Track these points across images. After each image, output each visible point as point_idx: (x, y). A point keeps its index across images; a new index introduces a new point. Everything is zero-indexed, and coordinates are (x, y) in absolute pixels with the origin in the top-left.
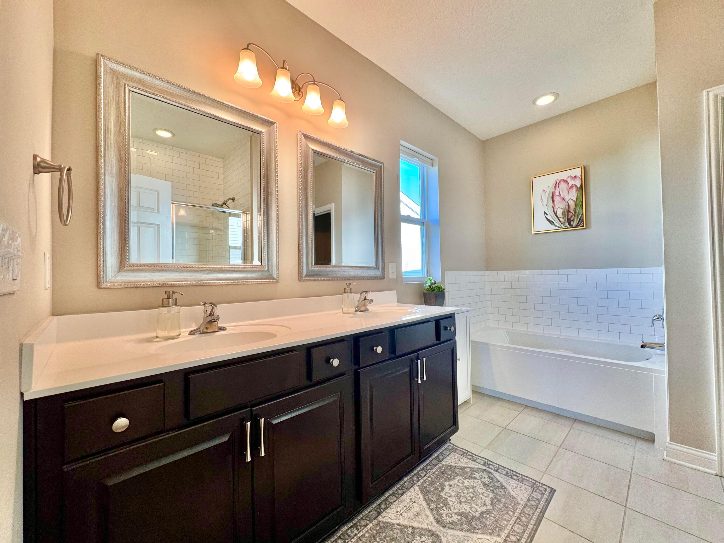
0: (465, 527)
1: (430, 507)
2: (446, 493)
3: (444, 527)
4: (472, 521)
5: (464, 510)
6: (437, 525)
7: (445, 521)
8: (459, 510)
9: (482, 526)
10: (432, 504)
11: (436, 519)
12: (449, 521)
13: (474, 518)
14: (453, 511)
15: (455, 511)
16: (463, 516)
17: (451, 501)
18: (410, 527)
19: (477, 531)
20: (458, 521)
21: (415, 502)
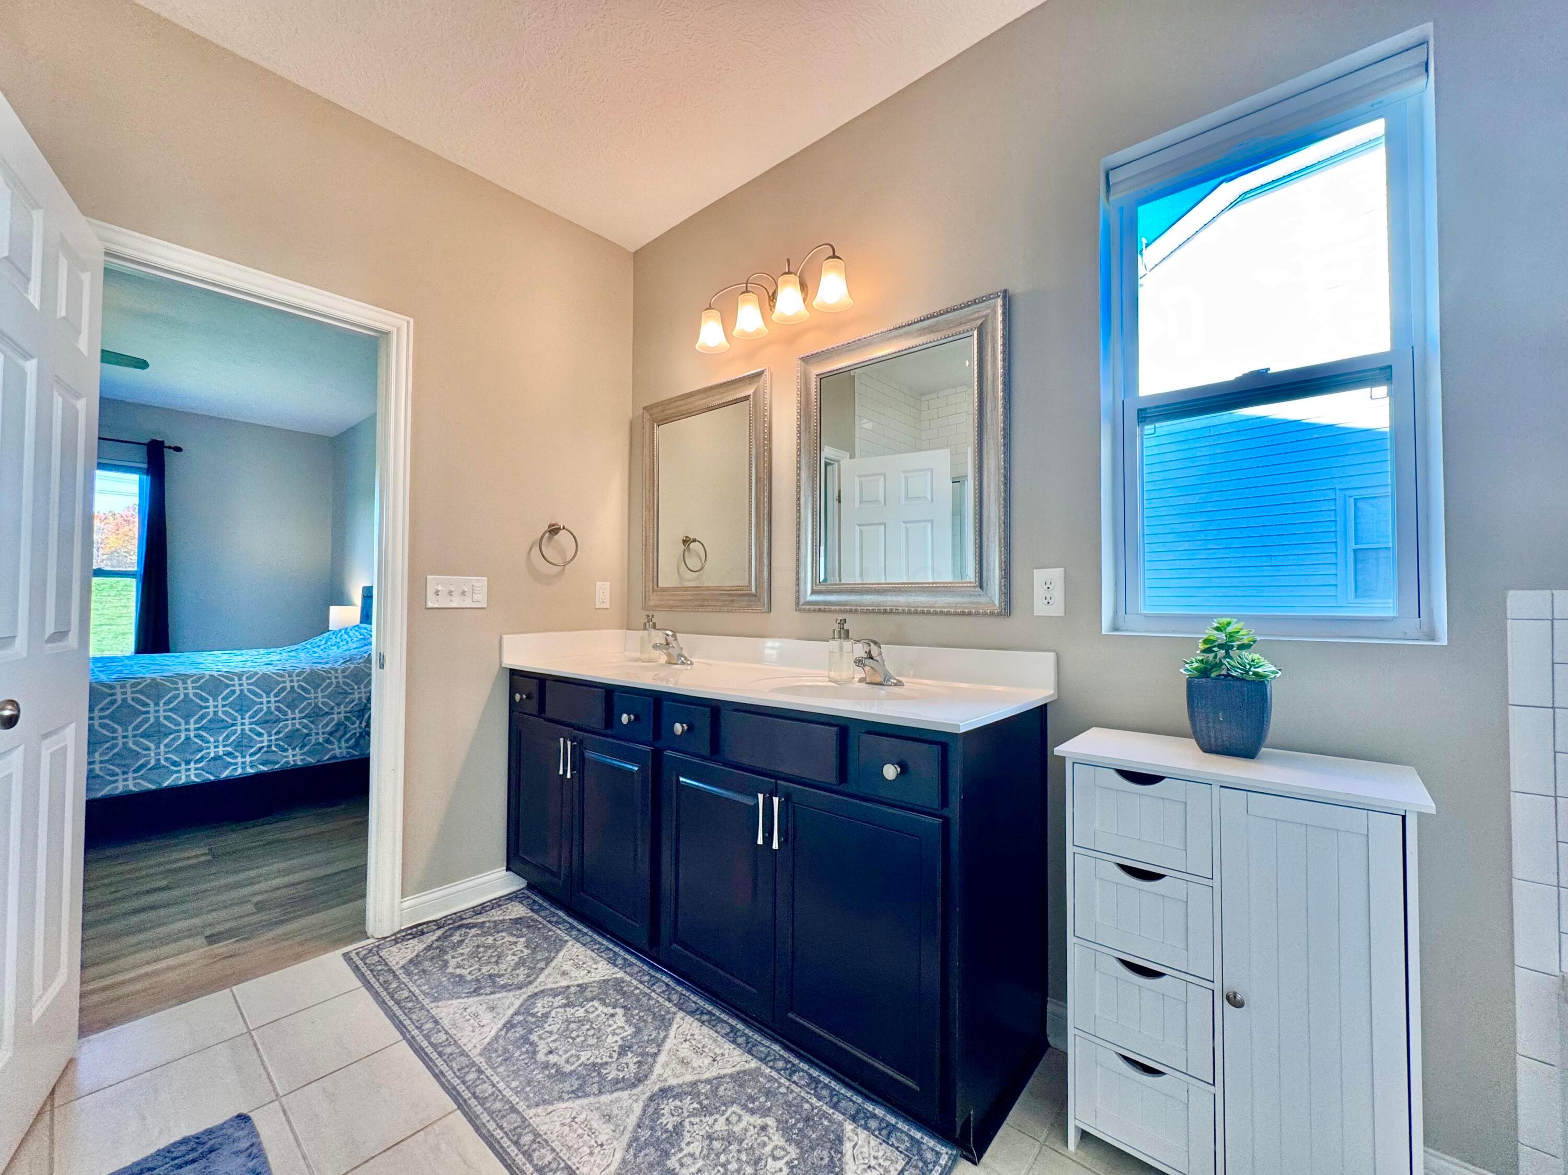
0: (645, 1134)
1: (702, 1082)
2: (740, 1117)
3: (651, 1098)
4: (656, 1150)
5: (687, 1139)
6: (656, 1088)
7: (665, 1102)
8: (688, 1132)
9: (642, 1165)
10: (709, 1087)
11: (671, 1088)
12: (663, 1109)
13: (666, 1154)
14: (687, 1120)
15: (686, 1123)
16: (671, 1135)
17: (716, 1120)
18: (659, 1051)
19: (632, 1152)
20: (661, 1123)
21: (714, 1060)
